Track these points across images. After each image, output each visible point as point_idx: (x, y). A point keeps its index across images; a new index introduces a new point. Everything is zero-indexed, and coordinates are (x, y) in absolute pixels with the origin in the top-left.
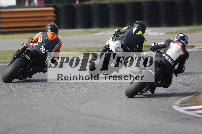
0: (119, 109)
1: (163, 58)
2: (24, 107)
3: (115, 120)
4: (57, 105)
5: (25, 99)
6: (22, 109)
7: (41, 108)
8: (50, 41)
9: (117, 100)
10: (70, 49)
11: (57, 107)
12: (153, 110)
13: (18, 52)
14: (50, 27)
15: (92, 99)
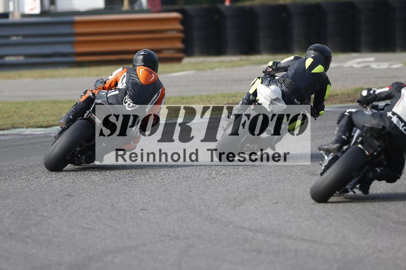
0: (310, 217)
1: (386, 119)
2: (119, 214)
3: (303, 239)
4: (185, 209)
5: (123, 198)
6: (116, 218)
7: (153, 216)
8: (142, 86)
9: (306, 199)
10: (213, 97)
11: (186, 214)
12: (380, 219)
13: (75, 109)
14: (142, 57)
15: (256, 197)
